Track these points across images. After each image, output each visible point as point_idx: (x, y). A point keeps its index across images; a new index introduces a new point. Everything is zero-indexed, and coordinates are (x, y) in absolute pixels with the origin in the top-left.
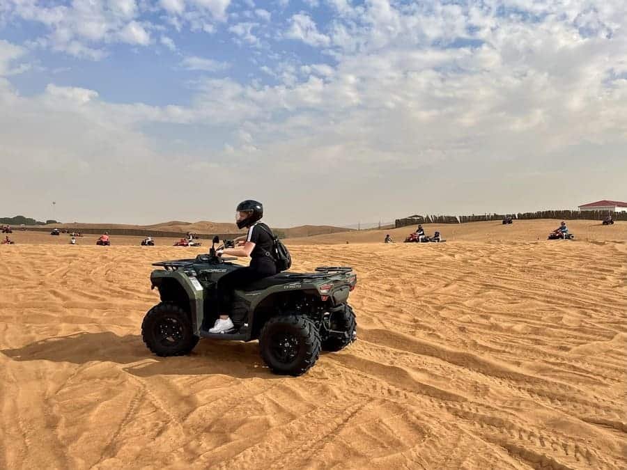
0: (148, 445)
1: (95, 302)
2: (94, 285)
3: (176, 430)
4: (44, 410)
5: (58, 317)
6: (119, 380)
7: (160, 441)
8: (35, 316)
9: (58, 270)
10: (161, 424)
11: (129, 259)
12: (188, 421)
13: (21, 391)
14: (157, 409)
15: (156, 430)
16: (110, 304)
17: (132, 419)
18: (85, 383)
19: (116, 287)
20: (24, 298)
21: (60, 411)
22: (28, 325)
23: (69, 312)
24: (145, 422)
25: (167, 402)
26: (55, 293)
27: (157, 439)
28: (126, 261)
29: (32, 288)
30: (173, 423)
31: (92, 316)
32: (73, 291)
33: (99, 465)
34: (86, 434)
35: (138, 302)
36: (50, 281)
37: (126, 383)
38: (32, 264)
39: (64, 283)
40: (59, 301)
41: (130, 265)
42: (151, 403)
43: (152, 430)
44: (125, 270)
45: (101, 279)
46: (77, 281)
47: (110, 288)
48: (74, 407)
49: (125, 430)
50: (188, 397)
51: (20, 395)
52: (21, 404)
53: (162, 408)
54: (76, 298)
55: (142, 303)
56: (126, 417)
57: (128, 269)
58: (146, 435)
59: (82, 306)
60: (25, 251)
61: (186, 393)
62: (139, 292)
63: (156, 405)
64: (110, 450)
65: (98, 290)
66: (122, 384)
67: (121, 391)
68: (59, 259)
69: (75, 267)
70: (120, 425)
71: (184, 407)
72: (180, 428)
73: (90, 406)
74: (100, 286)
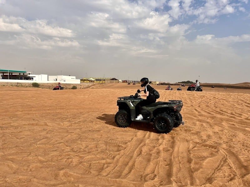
0: (225, 184)
1: (210, 115)
2: (210, 108)
3: (239, 181)
4: (188, 154)
5: (196, 119)
6: (216, 150)
7: (231, 183)
8: (189, 117)
9: (197, 101)
10: (232, 176)
11: (225, 98)
12: (245, 178)
13: (181, 145)
14: (231, 168)
15: (230, 177)
16: (215, 117)
17: (220, 169)
18: (203, 148)
19: (218, 110)
20: (186, 111)
21: (193, 156)
22: (186, 120)
23: (200, 118)
24: (225, 172)
25: (236, 166)
26: (196, 110)
27: (230, 182)
28: (223, 100)
29: (189, 107)
30: (238, 177)
31: (208, 121)
32: (202, 110)
33: (204, 185)
34: (201, 170)
35: (226, 117)
36: (195, 105)
37: (219, 152)
38: (190, 98)
39: (199, 106)
40: (197, 113)
41: (225, 101)
42: (229, 164)
43: (228, 177)
44: (222, 103)
45: (212, 106)
46: (203, 106)
47: (216, 110)
48: (198, 156)
49: (216, 173)
50: (246, 166)
51: (181, 146)
52: (181, 150)
53: (233, 168)
54: (203, 113)
55: (229, 118)
56: (218, 167)
57: (223, 103)
58: (225, 179)
59: (205, 116)
60: (188, 94)
61: (245, 164)
62: (227, 113)
63: (231, 166)
64: (210, 180)
65: (211, 110)
66: (217, 152)
67: (216, 155)
68: (199, 97)
69: (204, 100)
70: (215, 170)
71: (244, 171)
72: (241, 180)
73: (204, 158)
74: (212, 109)
